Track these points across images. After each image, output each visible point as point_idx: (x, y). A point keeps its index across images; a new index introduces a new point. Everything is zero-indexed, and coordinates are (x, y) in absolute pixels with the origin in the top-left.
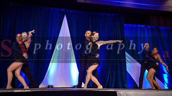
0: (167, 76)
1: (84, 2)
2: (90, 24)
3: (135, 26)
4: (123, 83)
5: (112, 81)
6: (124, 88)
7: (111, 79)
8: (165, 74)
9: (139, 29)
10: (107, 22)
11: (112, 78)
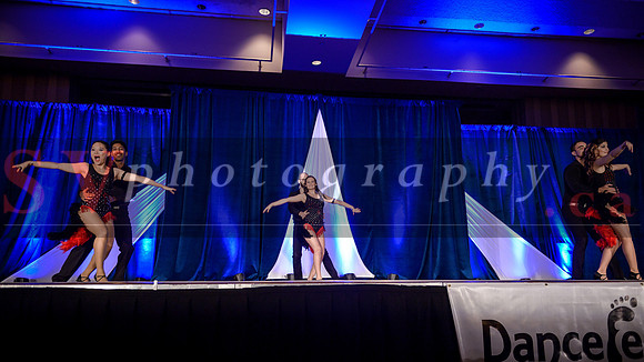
0: (569, 249)
1: (363, 76)
2: (379, 128)
3: (488, 128)
4: (460, 267)
5: (434, 261)
6: (462, 278)
7: (430, 259)
8: (564, 244)
9: (499, 135)
10: (419, 121)
11: (435, 256)
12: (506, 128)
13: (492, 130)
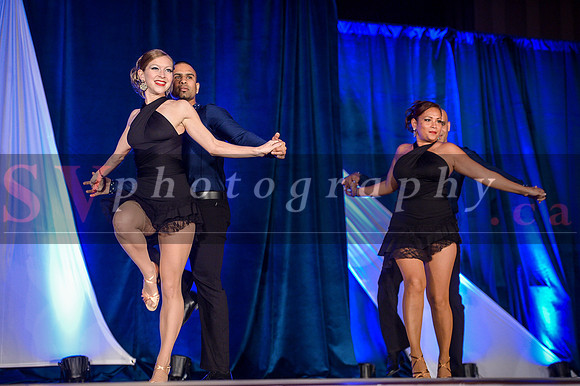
0: (555, 299)
3: (396, 31)
4: (329, 339)
5: (273, 327)
7: (265, 320)
8: (545, 289)
9: (417, 48)
12: (434, 34)
13: (403, 36)
